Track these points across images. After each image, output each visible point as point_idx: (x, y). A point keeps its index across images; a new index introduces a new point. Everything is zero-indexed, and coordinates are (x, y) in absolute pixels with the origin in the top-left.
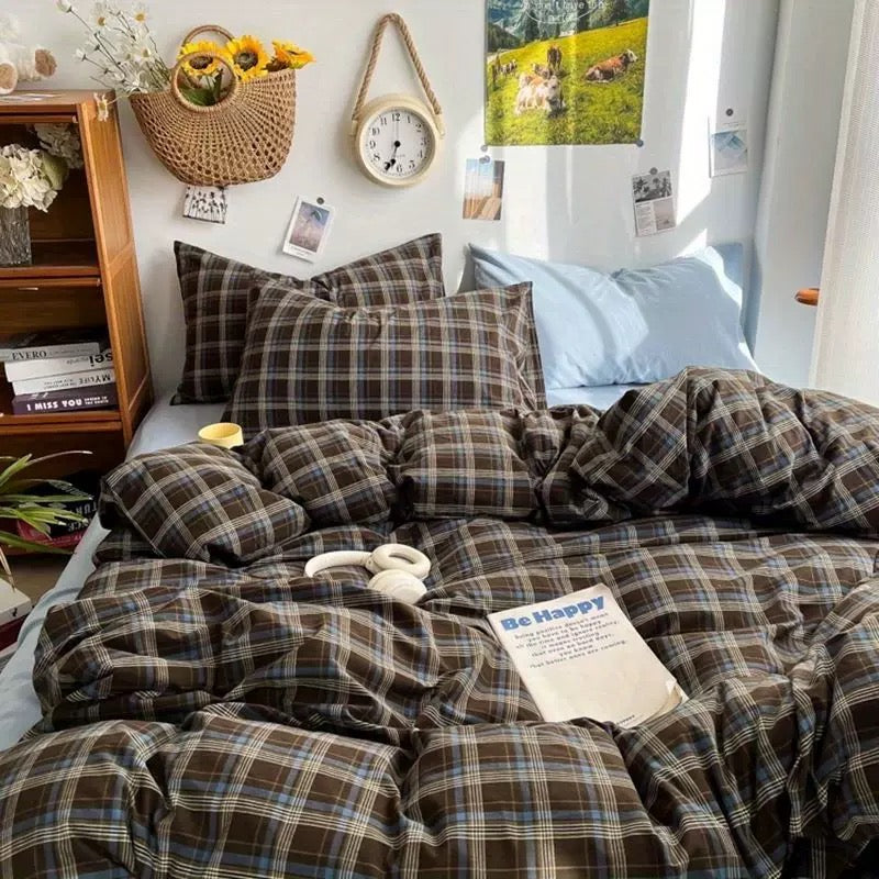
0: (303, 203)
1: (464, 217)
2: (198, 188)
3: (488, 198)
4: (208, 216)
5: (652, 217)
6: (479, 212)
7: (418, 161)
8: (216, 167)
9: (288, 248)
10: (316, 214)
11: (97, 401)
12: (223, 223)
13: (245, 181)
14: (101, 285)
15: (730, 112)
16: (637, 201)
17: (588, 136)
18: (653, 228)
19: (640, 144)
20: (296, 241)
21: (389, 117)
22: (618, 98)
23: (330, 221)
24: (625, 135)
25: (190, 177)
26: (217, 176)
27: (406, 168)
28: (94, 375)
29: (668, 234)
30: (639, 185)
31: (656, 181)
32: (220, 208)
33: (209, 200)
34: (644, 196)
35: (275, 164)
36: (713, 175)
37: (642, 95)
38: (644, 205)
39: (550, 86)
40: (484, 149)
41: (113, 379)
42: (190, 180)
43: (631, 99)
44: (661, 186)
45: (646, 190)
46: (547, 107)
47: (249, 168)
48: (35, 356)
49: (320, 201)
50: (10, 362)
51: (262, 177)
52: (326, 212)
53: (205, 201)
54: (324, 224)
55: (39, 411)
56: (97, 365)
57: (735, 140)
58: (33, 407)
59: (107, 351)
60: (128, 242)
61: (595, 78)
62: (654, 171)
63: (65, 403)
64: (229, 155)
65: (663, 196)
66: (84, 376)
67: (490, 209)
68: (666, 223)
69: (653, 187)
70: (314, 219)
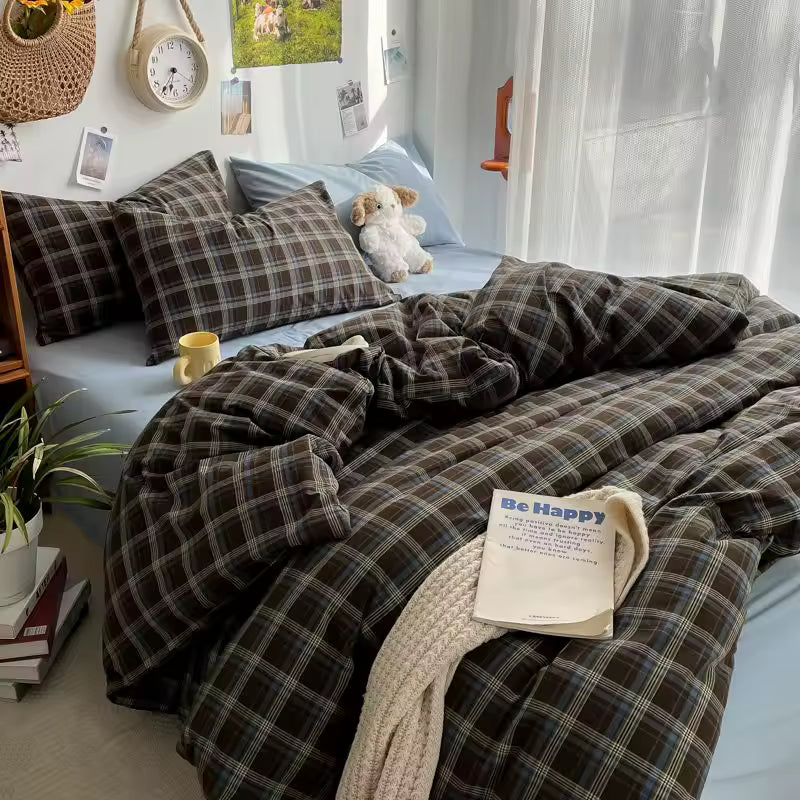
1: (222, 133)
3: (239, 114)
5: (354, 121)
6: (234, 128)
7: (190, 85)
9: (81, 179)
10: (101, 143)
13: (57, 115)
15: (394, 33)
16: (343, 108)
17: (307, 57)
18: (355, 130)
19: (340, 61)
21: (165, 46)
22: (325, 23)
24: (332, 54)
27: (181, 93)
29: (364, 132)
30: (343, 94)
31: (353, 90)
34: (347, 103)
36: (388, 82)
37: (341, 20)
38: (348, 110)
39: (277, 14)
40: (233, 71)
43: (333, 23)
45: (347, 99)
46: (277, 32)
49: (104, 130)
52: (109, 140)
54: (109, 150)
57: (399, 55)
61: (308, 7)
62: (351, 84)
64: (44, 89)
67: (242, 124)
68: (363, 124)
69: (351, 96)
70: (99, 148)
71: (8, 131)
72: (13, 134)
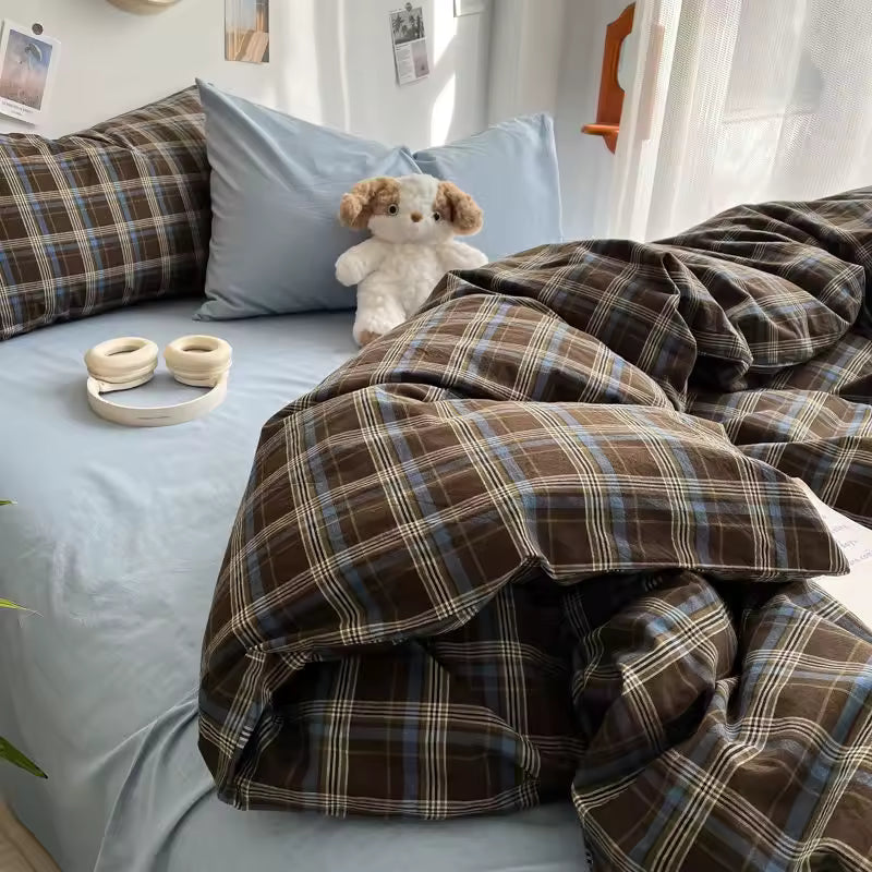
0: (12, 32)
1: (226, 57)
3: (251, 32)
5: (411, 62)
6: (243, 52)
10: (32, 49)
16: (397, 42)
18: (413, 75)
20: (7, 92)
23: (55, 60)
29: (425, 80)
30: (397, 22)
31: (412, 18)
34: (402, 37)
36: (459, 13)
44: (416, 25)
45: (404, 29)
49: (38, 29)
52: (47, 47)
54: (46, 63)
62: (409, 8)
65: (418, 37)
67: (255, 47)
68: (423, 69)
69: (409, 27)
70: (30, 56)
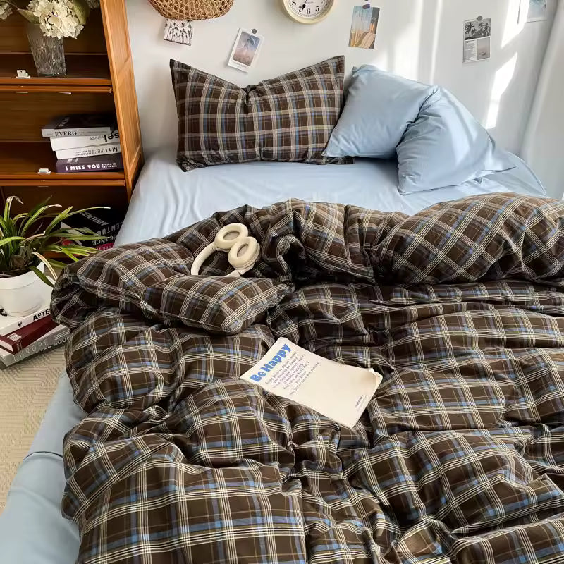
0: (243, 32)
1: (349, 45)
2: (174, 21)
3: (366, 33)
4: (180, 40)
5: (475, 51)
6: (360, 43)
7: (321, 6)
8: (187, 8)
9: (232, 63)
10: (251, 40)
11: (110, 165)
12: (190, 45)
13: (206, 18)
14: (112, 92)
16: (466, 39)
18: (475, 59)
20: (237, 58)
23: (261, 45)
25: (169, 14)
26: (187, 14)
27: (313, 11)
28: (107, 147)
29: (485, 62)
30: (469, 27)
31: (481, 25)
32: (188, 35)
33: (180, 28)
34: (471, 36)
35: (226, 6)
36: (520, 22)
38: (470, 42)
41: (119, 151)
42: (169, 16)
44: (484, 29)
45: (473, 32)
47: (208, 9)
48: (70, 134)
49: (254, 31)
50: (53, 137)
51: (217, 15)
52: (257, 39)
53: (178, 29)
54: (256, 46)
55: (73, 171)
56: (109, 141)
58: (69, 168)
59: (115, 132)
60: (127, 59)
62: (480, 18)
63: (89, 166)
65: (484, 36)
66: (101, 148)
67: (367, 40)
68: (484, 55)
69: (478, 29)
70: (249, 43)
71: (187, 24)
72: (190, 26)
